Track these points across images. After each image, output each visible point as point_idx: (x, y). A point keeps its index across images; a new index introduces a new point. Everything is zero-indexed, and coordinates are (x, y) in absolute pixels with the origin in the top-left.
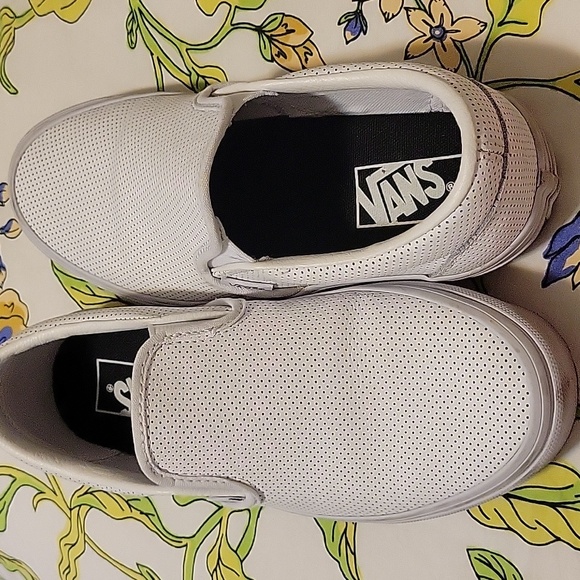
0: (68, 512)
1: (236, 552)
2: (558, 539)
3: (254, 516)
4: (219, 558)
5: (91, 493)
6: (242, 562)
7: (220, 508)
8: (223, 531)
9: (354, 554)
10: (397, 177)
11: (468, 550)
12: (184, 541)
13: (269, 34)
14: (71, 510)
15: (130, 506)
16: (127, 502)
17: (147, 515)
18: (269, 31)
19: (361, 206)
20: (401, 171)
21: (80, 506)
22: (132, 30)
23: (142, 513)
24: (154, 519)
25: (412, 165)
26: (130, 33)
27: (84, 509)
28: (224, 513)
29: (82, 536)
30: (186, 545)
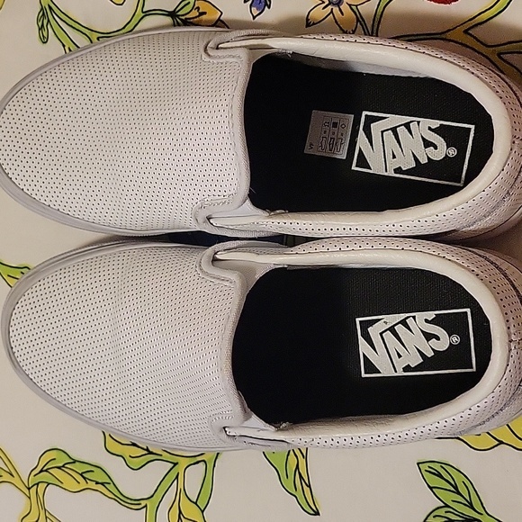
0: (26, 491)
1: (196, 503)
2: (501, 443)
3: (210, 466)
4: (180, 512)
5: (46, 471)
6: (203, 512)
7: (175, 464)
8: (180, 486)
9: (309, 486)
10: (400, 329)
11: (418, 464)
12: (143, 503)
13: (183, 18)
14: (29, 489)
15: (85, 478)
16: (81, 475)
17: (102, 484)
18: (183, 15)
19: (364, 355)
20: (404, 322)
21: (38, 484)
22: (43, 25)
23: (97, 483)
24: (111, 487)
25: (414, 317)
26: (41, 28)
27: (42, 486)
28: (180, 469)
29: (42, 512)
30: (146, 506)
